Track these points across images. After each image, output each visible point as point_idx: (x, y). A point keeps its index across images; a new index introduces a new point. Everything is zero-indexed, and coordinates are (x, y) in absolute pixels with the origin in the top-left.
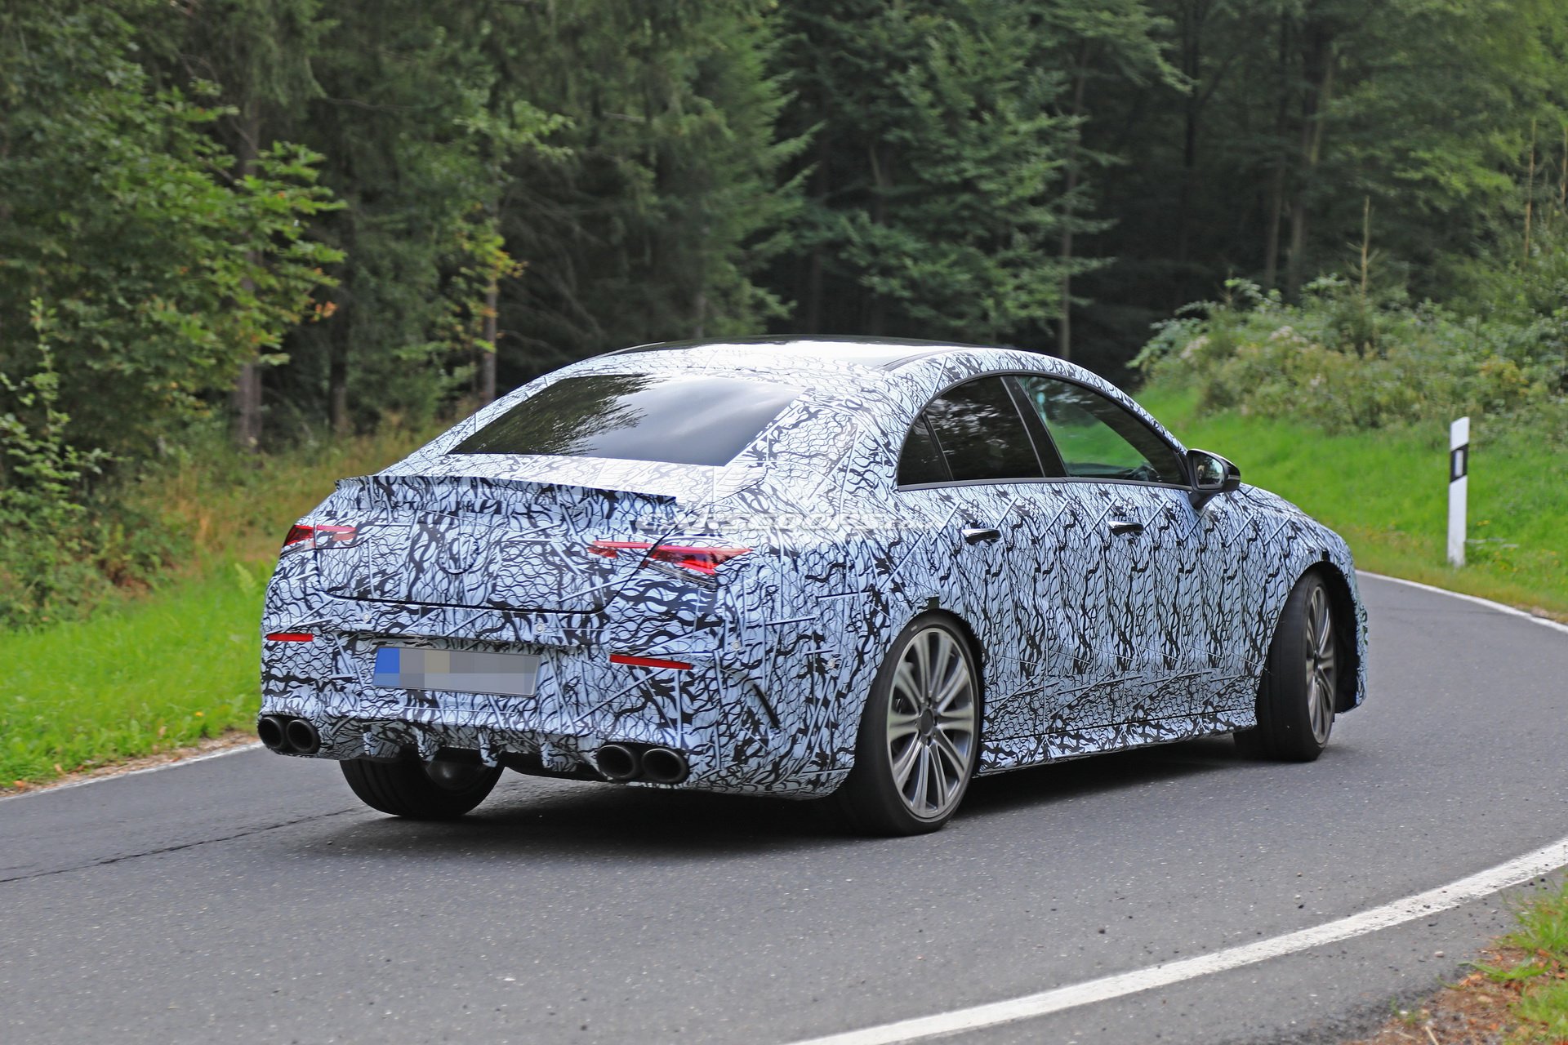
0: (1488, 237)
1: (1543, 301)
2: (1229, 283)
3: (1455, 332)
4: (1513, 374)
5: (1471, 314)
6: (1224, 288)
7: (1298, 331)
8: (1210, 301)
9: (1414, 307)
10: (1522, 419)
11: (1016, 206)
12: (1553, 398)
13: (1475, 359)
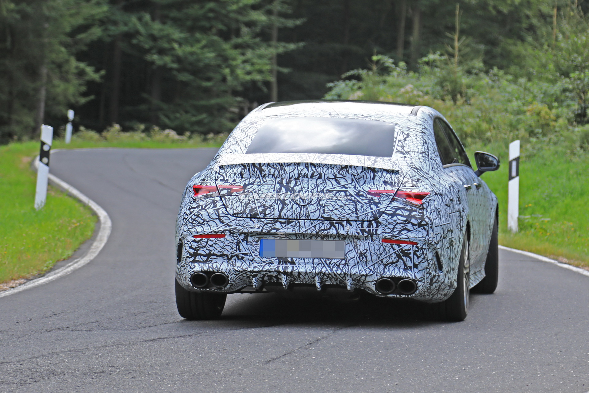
0: (531, 29)
1: (564, 69)
2: (375, 58)
3: (512, 88)
4: (547, 113)
5: (522, 76)
6: (371, 61)
7: (417, 88)
8: (363, 69)
9: (487, 72)
10: (552, 141)
11: (242, 11)
12: (571, 128)
13: (524, 104)
